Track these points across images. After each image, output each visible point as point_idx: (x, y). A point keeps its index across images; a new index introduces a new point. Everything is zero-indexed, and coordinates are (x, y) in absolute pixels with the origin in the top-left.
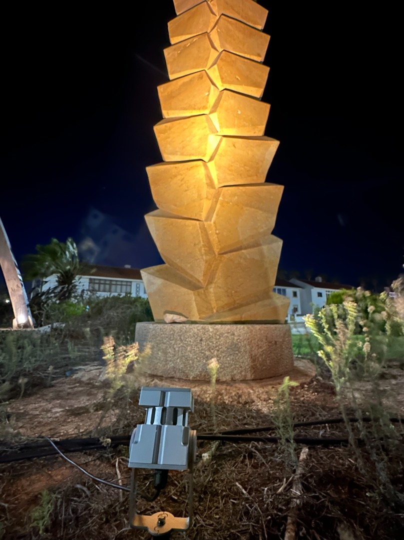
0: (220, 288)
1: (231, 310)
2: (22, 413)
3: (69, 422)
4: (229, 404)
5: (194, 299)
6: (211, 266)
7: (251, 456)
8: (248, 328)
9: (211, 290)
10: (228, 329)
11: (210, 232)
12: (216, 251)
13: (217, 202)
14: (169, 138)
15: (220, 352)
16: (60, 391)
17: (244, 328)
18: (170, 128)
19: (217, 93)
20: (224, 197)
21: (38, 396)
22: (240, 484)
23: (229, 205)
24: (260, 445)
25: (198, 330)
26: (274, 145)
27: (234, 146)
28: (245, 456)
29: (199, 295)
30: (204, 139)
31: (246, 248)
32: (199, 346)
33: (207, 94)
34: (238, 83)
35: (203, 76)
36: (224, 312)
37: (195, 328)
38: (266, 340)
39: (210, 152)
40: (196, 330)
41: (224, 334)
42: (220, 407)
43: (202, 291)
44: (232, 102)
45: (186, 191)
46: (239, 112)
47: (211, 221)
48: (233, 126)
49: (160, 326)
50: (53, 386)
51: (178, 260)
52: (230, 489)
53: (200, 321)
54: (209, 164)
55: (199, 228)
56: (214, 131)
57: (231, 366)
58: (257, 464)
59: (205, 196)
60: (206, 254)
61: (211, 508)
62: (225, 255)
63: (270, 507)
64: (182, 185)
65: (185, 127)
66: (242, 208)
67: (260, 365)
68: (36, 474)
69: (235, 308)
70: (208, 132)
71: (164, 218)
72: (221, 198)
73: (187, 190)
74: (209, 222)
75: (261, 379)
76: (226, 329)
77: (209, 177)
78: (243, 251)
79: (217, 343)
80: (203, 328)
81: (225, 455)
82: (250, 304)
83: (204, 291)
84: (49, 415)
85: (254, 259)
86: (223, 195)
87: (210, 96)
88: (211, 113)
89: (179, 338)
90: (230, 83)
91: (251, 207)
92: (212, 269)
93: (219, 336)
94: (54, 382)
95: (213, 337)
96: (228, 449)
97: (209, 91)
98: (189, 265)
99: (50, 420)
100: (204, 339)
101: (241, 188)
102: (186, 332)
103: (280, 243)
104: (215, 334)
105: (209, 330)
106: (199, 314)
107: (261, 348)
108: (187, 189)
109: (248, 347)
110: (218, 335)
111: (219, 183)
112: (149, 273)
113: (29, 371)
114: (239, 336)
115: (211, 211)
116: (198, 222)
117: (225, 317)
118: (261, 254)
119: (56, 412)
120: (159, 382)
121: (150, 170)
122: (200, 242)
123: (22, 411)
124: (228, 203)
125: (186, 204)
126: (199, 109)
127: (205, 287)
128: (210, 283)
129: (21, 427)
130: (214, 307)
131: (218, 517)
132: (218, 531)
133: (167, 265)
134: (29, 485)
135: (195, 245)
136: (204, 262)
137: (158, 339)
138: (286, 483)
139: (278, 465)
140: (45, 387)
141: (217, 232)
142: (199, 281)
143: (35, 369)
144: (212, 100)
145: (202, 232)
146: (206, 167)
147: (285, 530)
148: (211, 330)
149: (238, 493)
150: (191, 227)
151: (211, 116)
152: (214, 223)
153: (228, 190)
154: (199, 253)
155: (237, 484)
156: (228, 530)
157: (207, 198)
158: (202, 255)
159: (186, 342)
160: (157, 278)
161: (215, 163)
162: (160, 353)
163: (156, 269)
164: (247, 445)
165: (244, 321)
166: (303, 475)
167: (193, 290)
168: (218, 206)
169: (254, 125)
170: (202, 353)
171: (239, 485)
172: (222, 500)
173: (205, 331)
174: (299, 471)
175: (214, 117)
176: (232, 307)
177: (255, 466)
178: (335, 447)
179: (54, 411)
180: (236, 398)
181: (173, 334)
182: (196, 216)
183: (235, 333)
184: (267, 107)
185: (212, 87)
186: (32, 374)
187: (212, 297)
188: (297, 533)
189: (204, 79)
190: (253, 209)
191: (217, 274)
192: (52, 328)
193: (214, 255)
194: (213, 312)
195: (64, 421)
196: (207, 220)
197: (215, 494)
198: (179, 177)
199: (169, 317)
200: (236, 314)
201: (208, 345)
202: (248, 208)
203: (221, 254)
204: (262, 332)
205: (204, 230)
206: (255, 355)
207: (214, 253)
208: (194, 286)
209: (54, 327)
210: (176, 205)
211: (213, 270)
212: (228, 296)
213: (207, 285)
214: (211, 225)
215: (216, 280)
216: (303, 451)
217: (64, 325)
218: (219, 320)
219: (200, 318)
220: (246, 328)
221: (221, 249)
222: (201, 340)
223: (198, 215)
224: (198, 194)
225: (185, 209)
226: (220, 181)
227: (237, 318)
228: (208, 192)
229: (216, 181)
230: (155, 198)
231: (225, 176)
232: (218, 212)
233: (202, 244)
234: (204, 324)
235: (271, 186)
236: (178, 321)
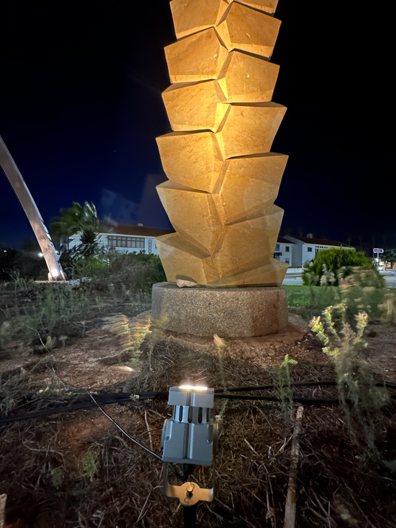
0: (226, 256)
1: (235, 275)
2: (65, 363)
3: (103, 372)
4: (234, 358)
5: (202, 266)
6: (218, 236)
7: (255, 412)
8: (251, 294)
9: (218, 258)
10: (233, 295)
11: (218, 204)
12: (223, 222)
13: (224, 174)
14: (177, 106)
15: (225, 314)
16: (93, 341)
17: (247, 294)
18: (178, 96)
19: (226, 54)
20: (231, 169)
21: (76, 345)
22: (247, 440)
23: (235, 177)
24: (262, 403)
25: (207, 295)
26: (282, 111)
27: (242, 114)
28: (250, 413)
29: (206, 262)
30: (212, 108)
31: (250, 219)
32: (208, 309)
33: (216, 55)
34: (248, 41)
35: (212, 34)
36: (228, 277)
37: (205, 294)
38: (266, 303)
39: (218, 121)
40: (205, 295)
41: (229, 299)
42: (226, 362)
43: (209, 258)
44: (241, 64)
45: (194, 163)
46: (248, 76)
47: (218, 193)
48: (242, 92)
49: (174, 290)
50: (87, 336)
51: (188, 230)
52: (239, 445)
53: (208, 286)
54: (217, 135)
55: (207, 200)
56: (222, 99)
57: (235, 325)
58: (261, 419)
59: (213, 169)
60: (213, 225)
61: (225, 461)
62: (230, 226)
63: (275, 467)
64: (191, 156)
65: (193, 94)
66: (248, 180)
67: (260, 324)
68: (82, 422)
69: (239, 273)
70: (217, 100)
71: (175, 190)
72: (228, 171)
73: (196, 162)
74: (216, 195)
75: (260, 336)
76: (231, 295)
77: (217, 148)
78: (247, 221)
79: (223, 306)
80: (211, 294)
81: (233, 410)
82: (251, 270)
83: (212, 259)
84: (86, 365)
85: (257, 228)
86: (231, 167)
87: (219, 58)
88: (219, 78)
89: (190, 301)
90: (240, 42)
91: (256, 178)
92: (219, 238)
93: (226, 301)
94: (88, 332)
95: (219, 302)
96: (235, 404)
97: (218, 53)
98: (197, 235)
99: (88, 369)
100: (212, 303)
101: (247, 159)
102: (196, 297)
103: (282, 212)
104: (222, 299)
105: (217, 296)
106: (207, 279)
107: (261, 310)
108: (195, 161)
109: (250, 310)
110: (224, 300)
111: (227, 154)
112: (161, 241)
113: (66, 321)
114: (243, 300)
115: (219, 183)
116: (206, 195)
117: (231, 282)
118: (264, 223)
119: (92, 362)
120: (174, 338)
121: (159, 140)
122: (208, 214)
123: (64, 360)
124: (234, 175)
125: (194, 176)
126: (207, 74)
127: (212, 255)
128: (217, 251)
129: (66, 376)
130: (220, 273)
131: (231, 469)
132: (232, 484)
133: (177, 233)
134: (78, 432)
135: (203, 216)
136: (212, 233)
137: (172, 301)
138: (287, 441)
139: (278, 421)
140: (81, 338)
141: (224, 204)
142: (207, 250)
143: (71, 320)
144: (221, 63)
145: (210, 204)
146: (214, 139)
147: (287, 487)
148: (218, 295)
149: (247, 449)
150: (200, 199)
151: (220, 81)
152: (222, 195)
153: (235, 162)
154: (207, 224)
155: (245, 440)
156: (241, 484)
157: (215, 170)
158: (209, 226)
159: (197, 305)
160: (169, 246)
161: (223, 133)
162: (174, 313)
163: (167, 237)
164: (251, 401)
165: (246, 285)
166: (300, 435)
167: (202, 258)
168: (225, 178)
169: (263, 90)
170: (210, 315)
171: (247, 442)
172: (234, 454)
173: (213, 296)
174: (297, 431)
175: (223, 83)
176: (236, 272)
177: (259, 422)
178: (326, 406)
179: (90, 361)
180: (240, 354)
181: (185, 298)
182: (204, 188)
183: (239, 298)
184: (276, 68)
185: (221, 47)
186: (69, 324)
187: (219, 264)
188: (298, 491)
189: (212, 38)
190: (258, 180)
191: (223, 244)
192: (81, 282)
193: (220, 226)
194: (219, 277)
195: (99, 371)
196: (214, 192)
197: (228, 448)
198: (188, 149)
199: (181, 283)
200: (239, 279)
201: (216, 308)
202: (253, 180)
203: (227, 225)
204: (263, 297)
205: (212, 202)
206: (256, 317)
207: (221, 224)
208: (203, 254)
209: (83, 281)
210: (185, 177)
211: (220, 240)
212: (233, 263)
213: (214, 254)
214: (218, 197)
215: (222, 249)
216: (299, 410)
217: (90, 280)
218: (224, 285)
219: (208, 283)
220: (249, 294)
221: (227, 221)
222: (210, 304)
223: (206, 188)
224: (206, 167)
225: (194, 181)
226: (228, 153)
227: (240, 282)
228: (215, 164)
229: (223, 153)
230: (165, 170)
231: (233, 147)
232: (225, 184)
233: (210, 215)
234: (211, 288)
235: (276, 156)
236: (189, 285)
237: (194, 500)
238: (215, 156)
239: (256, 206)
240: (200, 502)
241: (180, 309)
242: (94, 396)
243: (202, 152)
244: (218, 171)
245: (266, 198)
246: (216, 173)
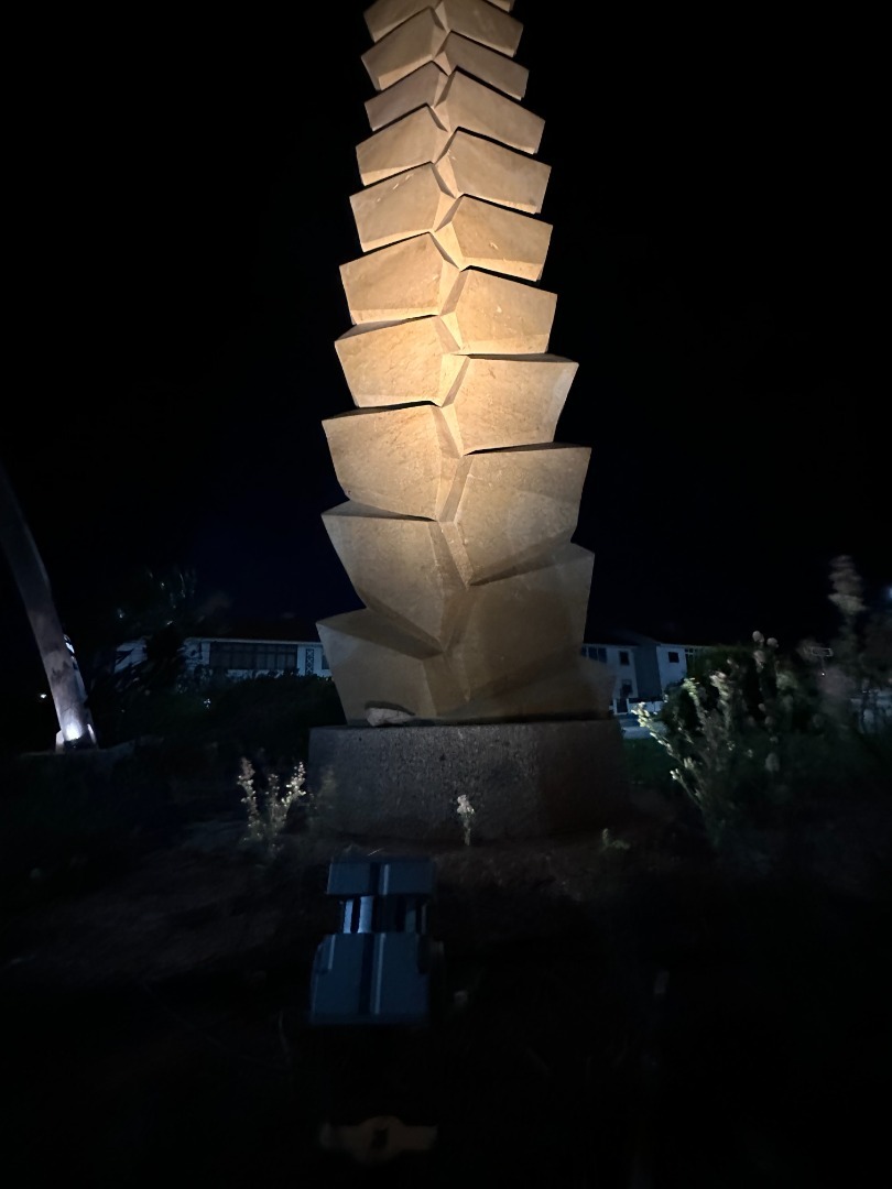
0: (476, 651)
1: (499, 695)
5: (424, 675)
6: (456, 610)
8: (536, 730)
9: (459, 656)
10: (496, 734)
11: (452, 542)
12: (466, 578)
13: (462, 483)
19: (455, 275)
20: (476, 473)
23: (486, 487)
25: (436, 738)
26: (567, 371)
27: (492, 374)
29: (434, 667)
30: (433, 363)
31: (523, 572)
32: (439, 770)
33: (436, 276)
36: (485, 699)
38: (573, 752)
39: (445, 387)
40: (431, 739)
41: (487, 744)
43: (440, 658)
44: (485, 291)
47: (452, 520)
48: (490, 336)
49: (359, 733)
51: (391, 599)
53: (438, 720)
54: (444, 411)
55: (429, 535)
56: (452, 347)
59: (440, 473)
60: (445, 586)
62: (483, 587)
64: (393, 451)
65: (395, 340)
69: (509, 691)
70: (441, 350)
71: (361, 518)
72: (469, 475)
73: (403, 462)
74: (449, 523)
77: (445, 436)
78: (517, 577)
79: (474, 762)
80: (446, 735)
82: (536, 681)
83: (445, 660)
85: (539, 591)
86: (475, 469)
87: (441, 280)
88: (444, 312)
89: (397, 756)
90: (478, 255)
92: (458, 614)
93: (479, 749)
95: (465, 752)
97: (439, 272)
98: (412, 609)
100: (447, 755)
102: (411, 743)
103: (588, 560)
104: (471, 745)
105: (458, 737)
106: (437, 706)
107: (563, 769)
108: (403, 459)
109: (537, 768)
110: (476, 747)
111: (466, 446)
112: (331, 628)
115: (453, 499)
116: (426, 523)
117: (489, 709)
118: (554, 580)
121: (331, 426)
122: (432, 563)
124: (483, 483)
127: (445, 650)
128: (455, 642)
130: (466, 691)
135: (423, 568)
136: (442, 602)
141: (466, 541)
142: (433, 640)
144: (445, 290)
145: (435, 542)
146: (439, 417)
148: (462, 737)
150: (415, 534)
151: (445, 318)
152: (459, 524)
153: (484, 459)
154: (431, 583)
157: (443, 476)
158: (437, 588)
160: (349, 637)
161: (456, 408)
163: (348, 619)
167: (422, 659)
168: (466, 490)
169: (529, 334)
173: (451, 740)
175: (450, 320)
176: (501, 688)
181: (386, 749)
182: (423, 511)
184: (549, 300)
185: (445, 262)
187: (461, 670)
189: (428, 250)
190: (534, 494)
191: (469, 625)
192: (137, 747)
193: (460, 587)
194: (463, 700)
196: (444, 519)
198: (387, 438)
199: (377, 715)
200: (511, 703)
201: (457, 767)
203: (476, 584)
206: (553, 785)
207: (463, 584)
208: (423, 649)
209: (142, 744)
210: (382, 492)
211: (461, 617)
212: (493, 667)
213: (449, 647)
214: (454, 527)
215: (467, 636)
218: (475, 717)
219: (439, 714)
220: (531, 731)
221: (475, 576)
223: (426, 510)
230: (339, 480)
232: (465, 503)
234: (448, 724)
235: (567, 449)
236: (393, 721)
238: (441, 448)
239: (535, 546)
241: (374, 775)
243: (416, 443)
244: (450, 478)
245: (554, 531)
246: (445, 482)
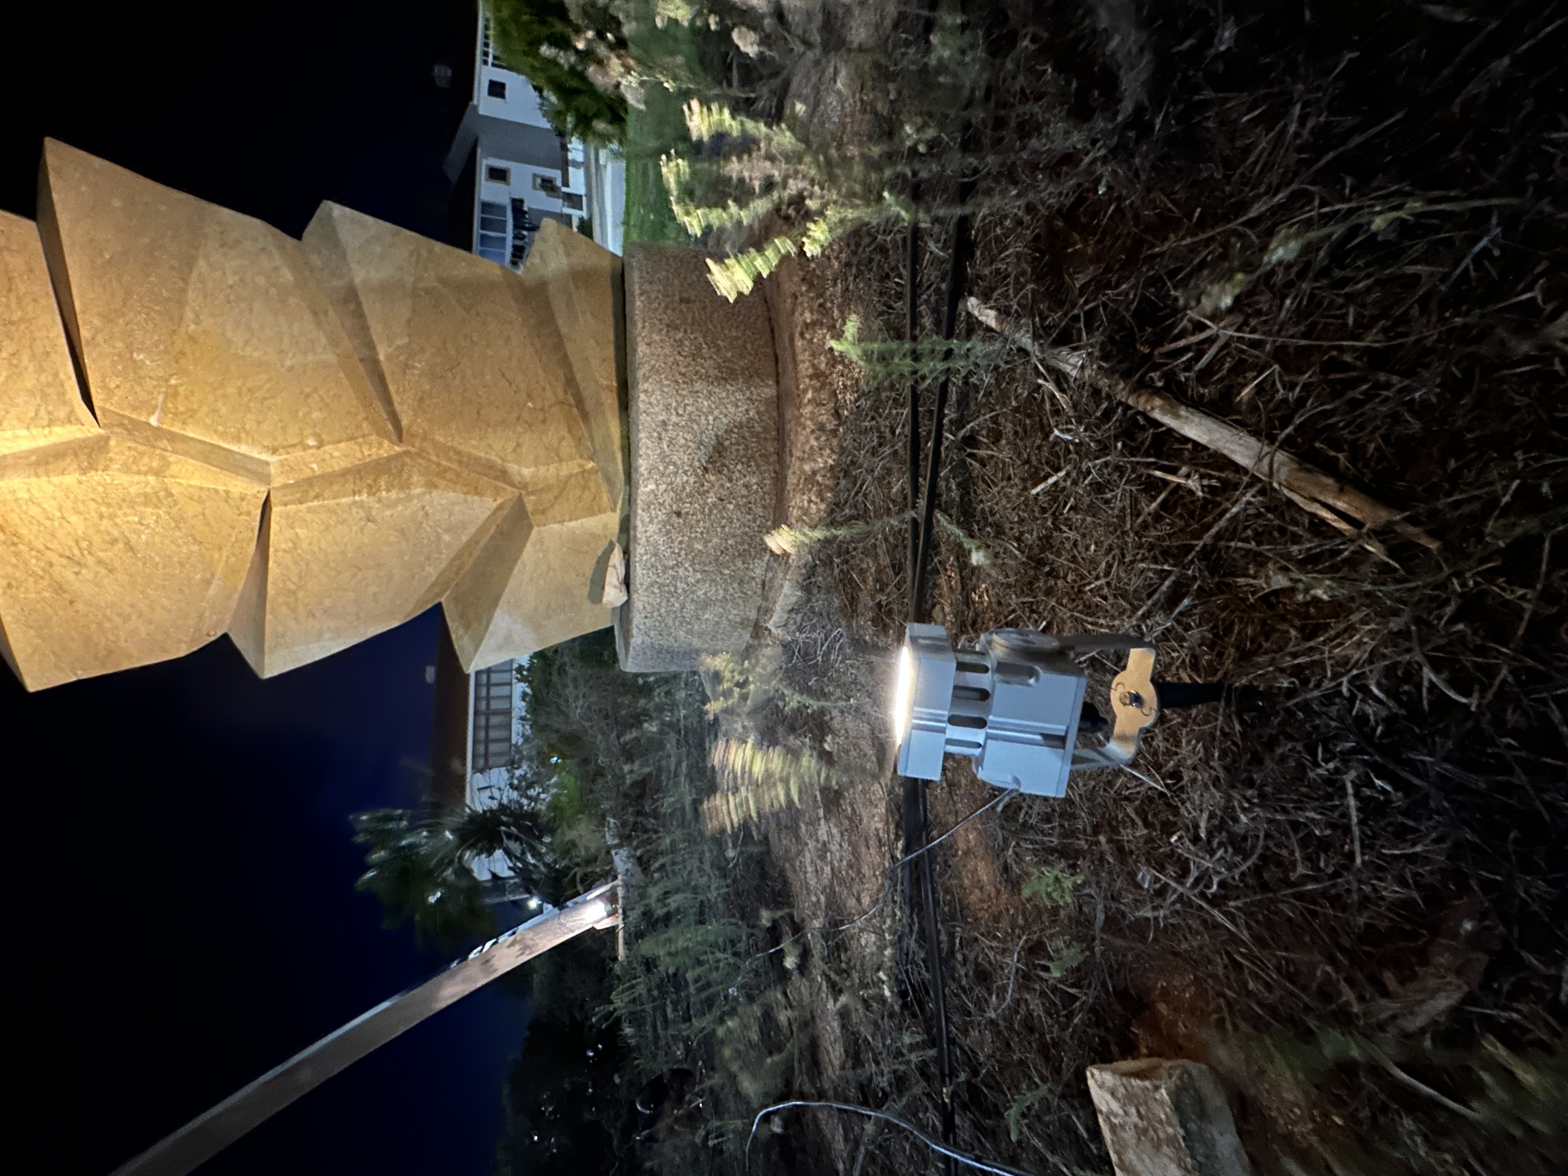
0: (519, 445)
1: (585, 416)
2: (828, 899)
3: (853, 810)
4: (834, 457)
5: (556, 526)
6: (447, 470)
7: (971, 441)
8: (646, 379)
9: (527, 472)
10: (650, 437)
11: (314, 466)
12: (387, 449)
13: (173, 437)
15: (710, 466)
16: (778, 824)
17: (646, 391)
21: (787, 865)
22: (1035, 485)
23: (181, 390)
24: (950, 413)
25: (651, 521)
28: (972, 456)
29: (543, 512)
31: (371, 346)
32: (693, 520)
36: (592, 440)
37: (646, 527)
38: (677, 328)
40: (652, 528)
41: (663, 451)
42: (843, 482)
43: (530, 502)
45: (131, 548)
47: (267, 463)
49: (637, 619)
50: (766, 838)
51: (429, 569)
52: (1044, 510)
53: (622, 511)
55: (300, 507)
57: (744, 437)
58: (989, 430)
59: (151, 478)
60: (405, 486)
61: (1074, 557)
62: (404, 422)
63: (1099, 434)
64: (100, 562)
66: (192, 339)
67: (742, 357)
68: (960, 879)
69: (580, 402)
71: (269, 617)
72: (153, 421)
73: (127, 543)
75: (777, 362)
76: (649, 444)
78: (382, 357)
80: (647, 509)
81: (962, 497)
82: (567, 356)
83: (532, 493)
84: (834, 847)
85: (408, 322)
86: (134, 409)
89: (671, 572)
91: (181, 304)
92: (454, 466)
93: (668, 464)
94: (755, 833)
95: (671, 483)
96: (949, 489)
98: (447, 538)
99: (845, 845)
100: (675, 507)
101: (85, 333)
102: (656, 555)
104: (663, 475)
105: (653, 491)
106: (601, 511)
107: (700, 349)
108: (121, 545)
109: (698, 386)
110: (666, 468)
111: (71, 419)
112: (476, 650)
113: (728, 886)
114: (667, 407)
115: (218, 459)
116: (276, 511)
117: (608, 436)
118: (385, 290)
119: (829, 833)
120: (775, 618)
122: (361, 505)
123: (823, 898)
124: (173, 394)
125: (195, 548)
127: (517, 492)
128: (503, 475)
129: (859, 900)
130: (581, 466)
131: (1093, 547)
132: (1123, 556)
133: (443, 600)
134: (981, 889)
135: (369, 519)
136: (435, 493)
137: (670, 622)
138: (1046, 380)
139: (998, 383)
140: (768, 852)
142: (500, 508)
143: (723, 872)
145: (316, 497)
147: (1144, 414)
148: (652, 486)
149: (1056, 491)
150: (298, 530)
152: (274, 451)
153: (104, 387)
154: (400, 508)
155: (1034, 492)
156: (1124, 533)
157: (157, 474)
158: (409, 498)
159: (683, 553)
160: (491, 628)
162: (706, 616)
163: (461, 631)
164: (946, 443)
165: (618, 382)
166: (1036, 337)
167: (530, 528)
168: (193, 433)
170: (711, 511)
171: (1039, 488)
172: (1060, 530)
174: (1026, 341)
176: (575, 411)
177: (996, 436)
178: (972, 227)
179: (825, 838)
180: (823, 438)
181: (661, 586)
182: (249, 514)
183: (661, 418)
186: (734, 881)
187: (549, 472)
188: (1157, 392)
190: (191, 295)
191: (474, 452)
192: (619, 846)
193: (408, 460)
194: (593, 471)
195: (850, 819)
196: (265, 478)
197: (1046, 542)
199: (613, 595)
200: (599, 404)
201: (690, 495)
202: (189, 315)
203: (399, 433)
204: (657, 338)
205: (308, 487)
206: (719, 368)
207: (397, 456)
209: (616, 841)
210: (209, 583)
211: (460, 462)
214: (282, 463)
215: (493, 458)
216: (976, 313)
217: (612, 821)
218: (620, 458)
219: (613, 510)
220: (646, 386)
221: (382, 433)
222: (679, 514)
223: (246, 508)
224: (145, 504)
225: (220, 549)
226: (62, 413)
227: (611, 400)
228: (126, 469)
229: (63, 434)
230: (182, 653)
231: (31, 393)
232: (222, 435)
233: (364, 496)
234: (630, 501)
235: (55, 196)
236: (622, 572)
237: (1149, 693)
238: (84, 472)
239: (315, 313)
240: (1153, 681)
241: (693, 600)
242: (907, 850)
243: (73, 518)
244: (163, 458)
245: (276, 269)
246: (174, 469)
